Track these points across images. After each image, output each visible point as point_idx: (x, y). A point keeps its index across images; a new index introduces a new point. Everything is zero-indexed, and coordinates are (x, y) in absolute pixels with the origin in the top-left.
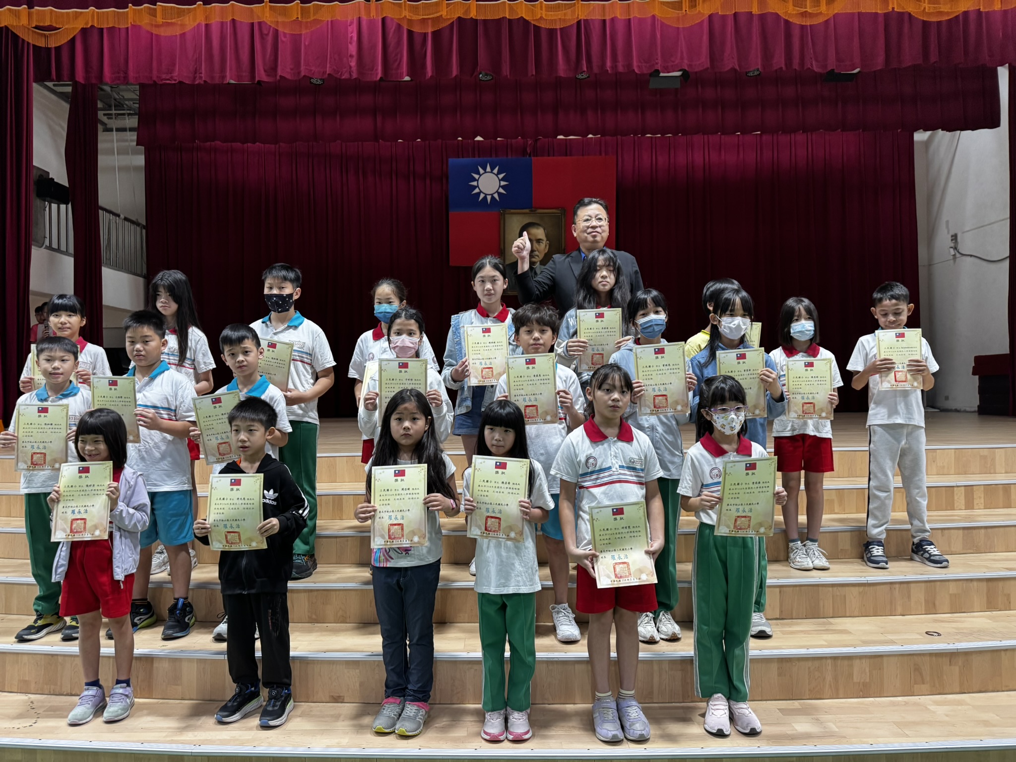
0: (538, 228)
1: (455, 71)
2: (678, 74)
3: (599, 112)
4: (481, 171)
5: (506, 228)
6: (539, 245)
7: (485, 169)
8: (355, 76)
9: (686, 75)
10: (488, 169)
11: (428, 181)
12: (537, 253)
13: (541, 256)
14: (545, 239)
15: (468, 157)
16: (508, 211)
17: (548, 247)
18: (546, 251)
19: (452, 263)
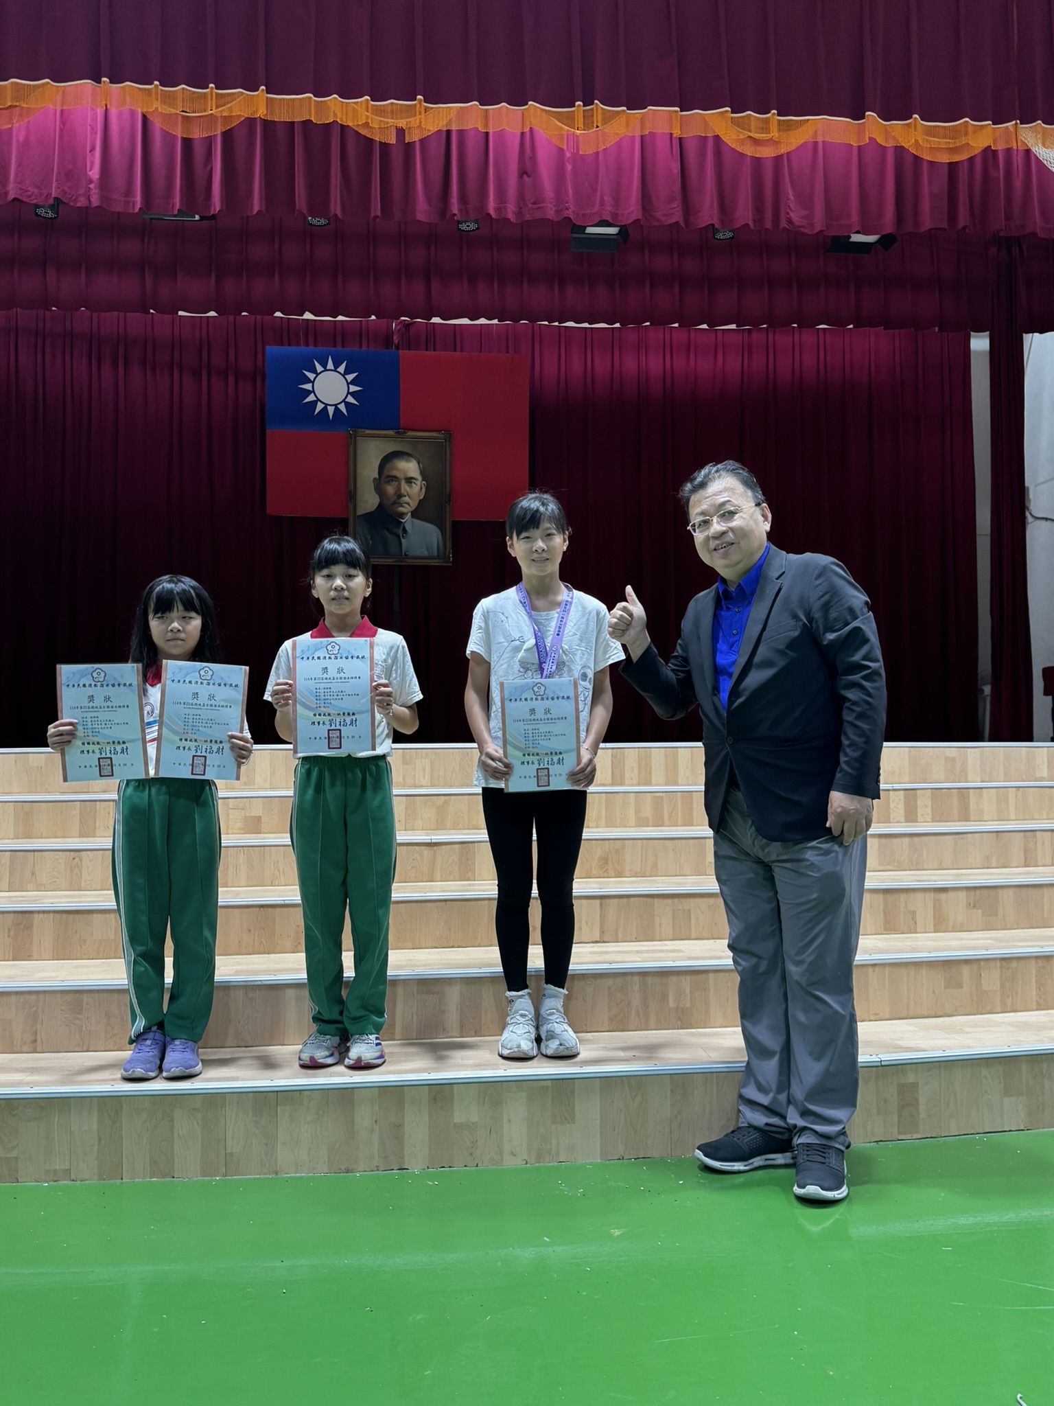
0: (408, 461)
1: (256, 205)
2: (613, 230)
3: (496, 284)
4: (319, 368)
5: (359, 457)
6: (411, 487)
7: (324, 365)
8: (95, 202)
9: (624, 232)
10: (330, 365)
11: (231, 379)
12: (406, 499)
13: (414, 504)
14: (419, 478)
15: (298, 345)
16: (360, 431)
17: (424, 490)
18: (422, 497)
19: (271, 510)
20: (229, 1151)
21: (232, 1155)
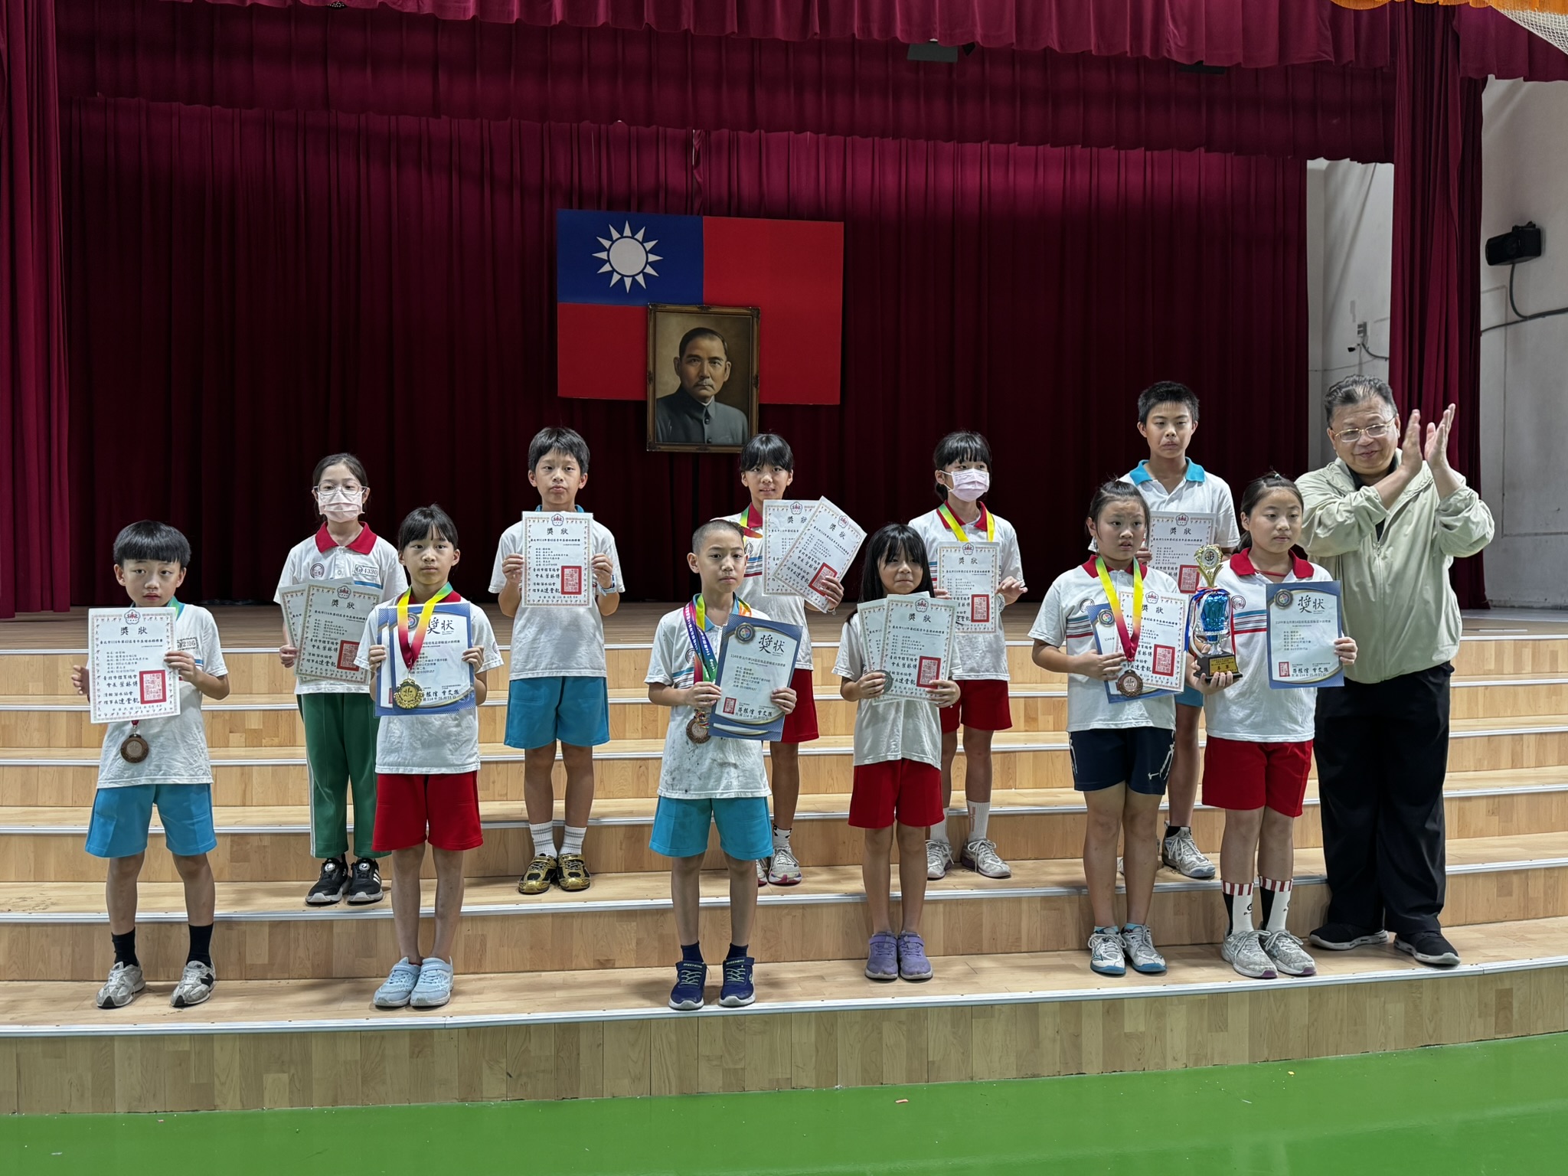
0: (712, 339)
3: (824, 95)
4: (615, 234)
5: (658, 334)
6: (714, 367)
7: (621, 231)
10: (627, 232)
12: (709, 381)
13: (718, 387)
14: (724, 357)
15: (590, 208)
16: (660, 306)
17: (729, 371)
18: (726, 379)
19: (562, 392)
20: (930, 1059)
21: (933, 1062)
